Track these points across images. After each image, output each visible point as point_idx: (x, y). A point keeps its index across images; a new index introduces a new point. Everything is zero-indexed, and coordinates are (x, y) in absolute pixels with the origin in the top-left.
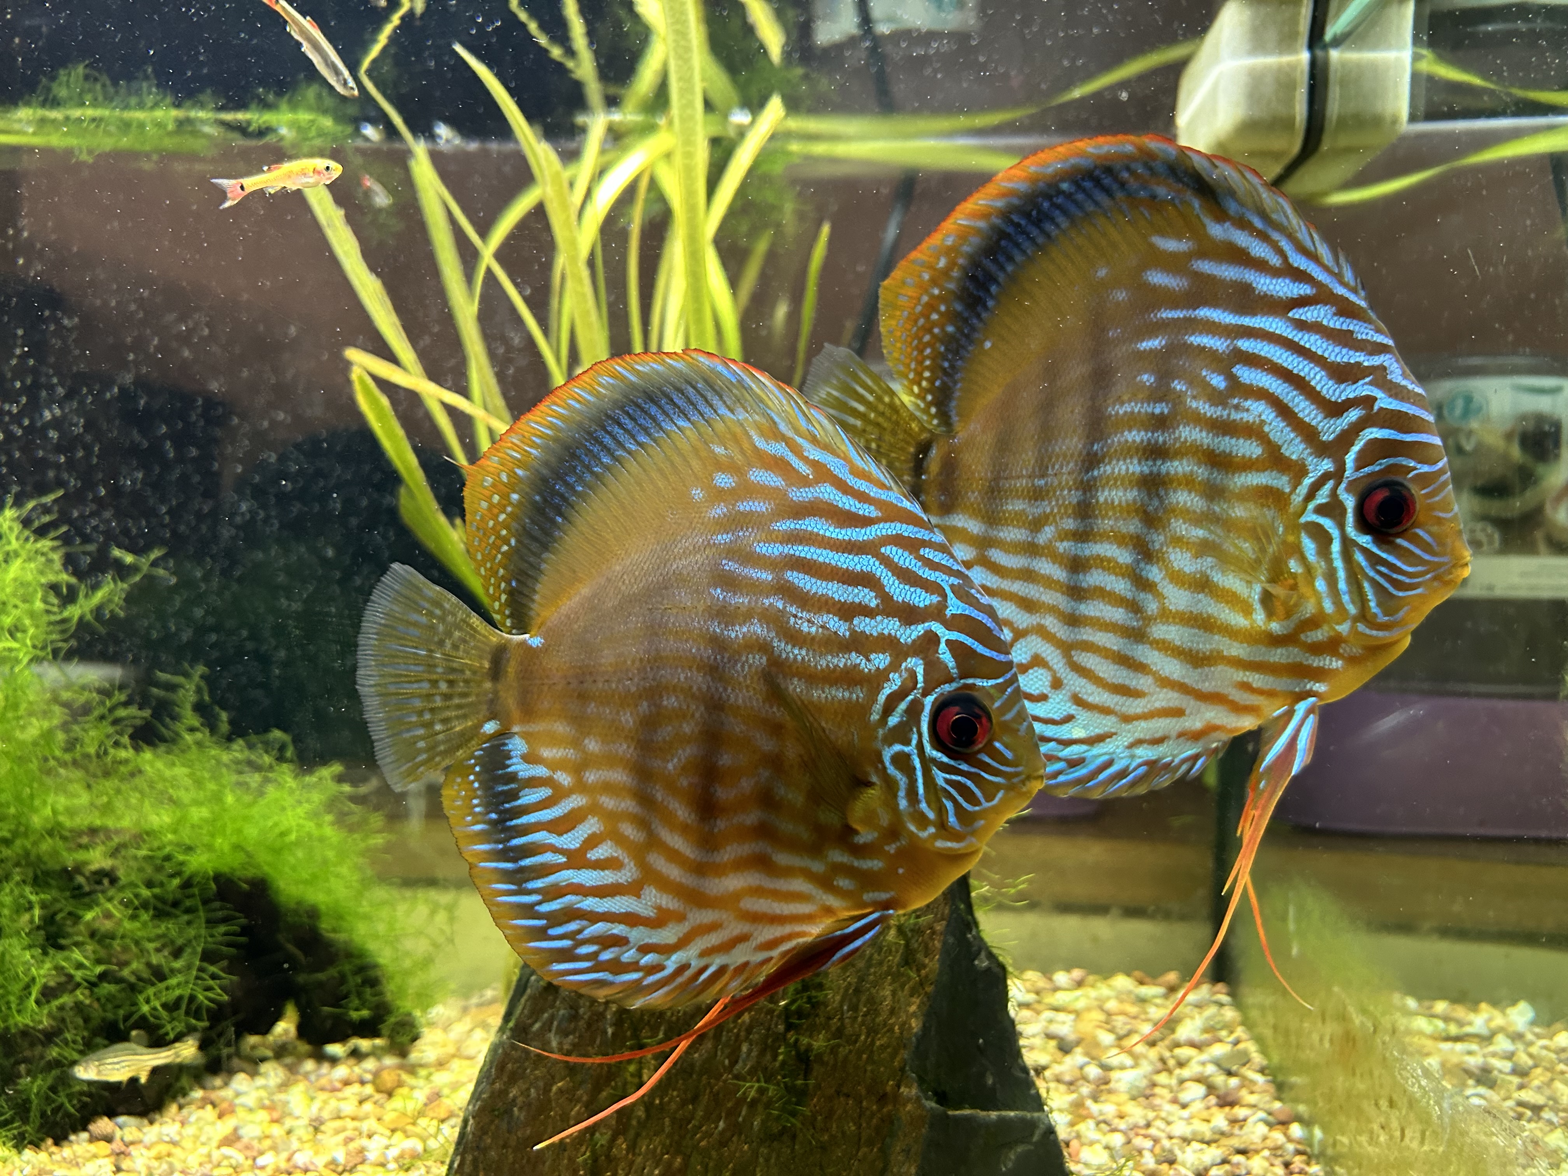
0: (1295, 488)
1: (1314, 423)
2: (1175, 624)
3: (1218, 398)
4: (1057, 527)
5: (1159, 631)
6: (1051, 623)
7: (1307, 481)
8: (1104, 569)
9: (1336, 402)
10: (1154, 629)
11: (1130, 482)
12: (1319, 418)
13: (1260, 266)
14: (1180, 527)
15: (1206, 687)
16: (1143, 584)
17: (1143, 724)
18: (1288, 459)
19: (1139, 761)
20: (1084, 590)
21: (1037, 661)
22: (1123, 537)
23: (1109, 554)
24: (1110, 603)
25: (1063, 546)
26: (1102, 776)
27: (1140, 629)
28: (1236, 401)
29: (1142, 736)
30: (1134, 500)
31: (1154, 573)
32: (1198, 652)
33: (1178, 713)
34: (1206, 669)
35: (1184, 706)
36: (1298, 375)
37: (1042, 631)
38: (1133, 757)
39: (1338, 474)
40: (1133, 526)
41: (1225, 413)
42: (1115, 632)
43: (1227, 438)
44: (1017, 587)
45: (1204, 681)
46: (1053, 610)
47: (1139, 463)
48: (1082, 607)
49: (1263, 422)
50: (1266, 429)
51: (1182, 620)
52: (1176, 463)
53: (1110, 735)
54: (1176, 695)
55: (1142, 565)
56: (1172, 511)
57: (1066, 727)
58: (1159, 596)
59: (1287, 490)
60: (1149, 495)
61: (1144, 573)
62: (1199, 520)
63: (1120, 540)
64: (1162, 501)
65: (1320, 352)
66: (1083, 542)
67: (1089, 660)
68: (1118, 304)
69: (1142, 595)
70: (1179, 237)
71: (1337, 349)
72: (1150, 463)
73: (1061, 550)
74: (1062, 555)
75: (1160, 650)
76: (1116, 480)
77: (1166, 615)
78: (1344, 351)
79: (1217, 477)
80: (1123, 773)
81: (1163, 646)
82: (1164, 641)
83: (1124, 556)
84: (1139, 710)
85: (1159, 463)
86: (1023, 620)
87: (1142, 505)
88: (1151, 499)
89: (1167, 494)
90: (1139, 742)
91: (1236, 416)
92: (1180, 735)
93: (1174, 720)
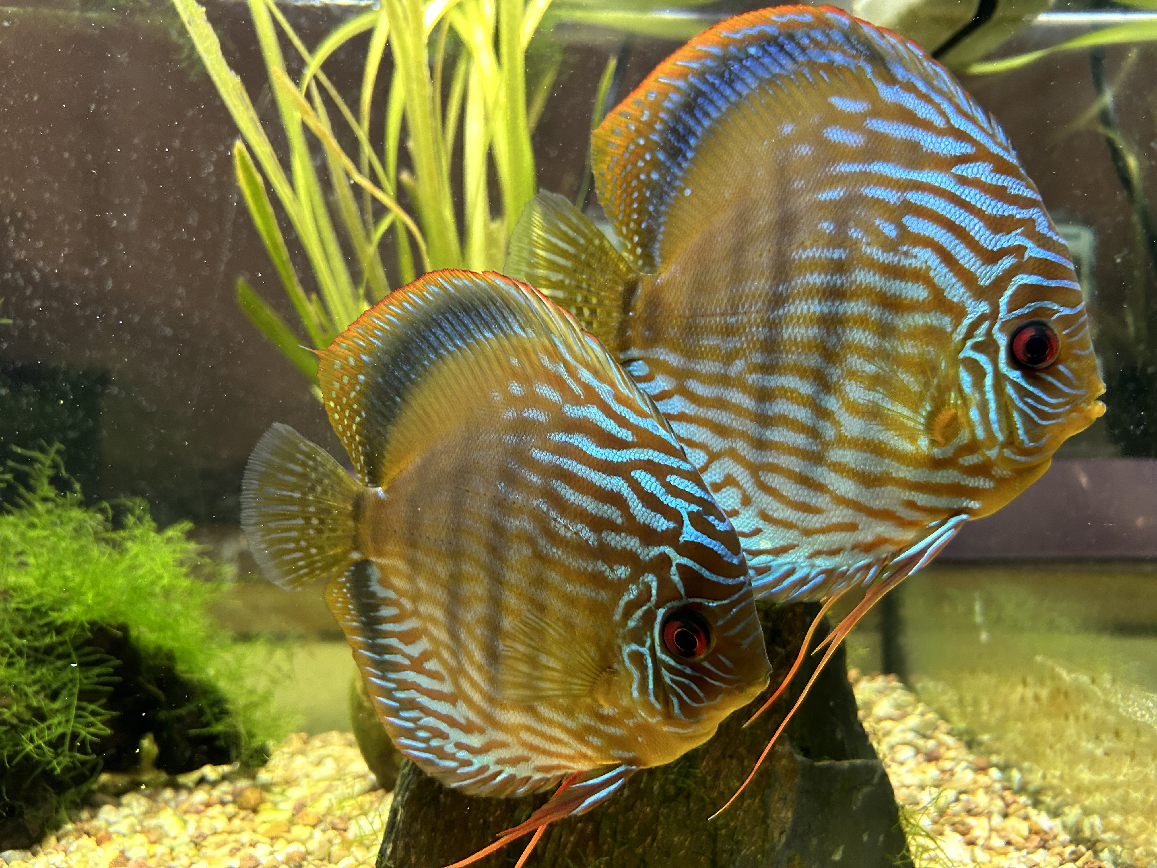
0: (956, 327)
1: (973, 269)
2: (850, 448)
3: (890, 246)
4: (746, 360)
5: (836, 455)
6: (741, 446)
7: (966, 322)
8: (787, 399)
9: (992, 251)
10: (831, 453)
11: (811, 320)
12: (978, 264)
13: (926, 125)
14: (855, 362)
15: (877, 504)
16: (823, 413)
17: (822, 538)
18: (951, 302)
19: (818, 570)
20: (769, 417)
21: (729, 481)
22: (805, 370)
23: (792, 385)
24: (792, 429)
25: (752, 378)
26: (785, 583)
27: (819, 453)
28: (905, 248)
29: (820, 547)
30: (815, 337)
31: (832, 403)
32: (870, 474)
33: (852, 527)
34: (877, 489)
35: (857, 521)
36: (959, 226)
37: (732, 454)
38: (813, 566)
39: (994, 315)
40: (813, 361)
41: (896, 259)
42: (797, 456)
43: (898, 282)
44: (712, 414)
45: (875, 500)
46: (743, 435)
47: (820, 303)
48: (768, 433)
49: (929, 268)
50: (932, 274)
51: (856, 445)
52: (853, 304)
53: (792, 547)
54: (850, 512)
55: (821, 395)
56: (850, 347)
57: (754, 539)
58: (837, 424)
59: (949, 330)
60: (828, 332)
61: (823, 403)
62: (870, 355)
63: (802, 373)
64: (839, 339)
65: (978, 205)
66: (770, 374)
67: (776, 481)
68: (802, 158)
69: (821, 423)
70: (855, 97)
71: (993, 203)
72: (829, 303)
73: (750, 381)
74: (751, 387)
75: (836, 472)
76: (799, 319)
77: (842, 441)
78: (999, 205)
79: (888, 317)
80: (804, 581)
81: (839, 468)
82: (840, 464)
83: (806, 388)
84: (818, 525)
85: (837, 303)
86: (717, 443)
87: (822, 342)
88: (829, 335)
89: (844, 332)
90: (817, 553)
91: (906, 262)
92: (854, 547)
93: (849, 534)
